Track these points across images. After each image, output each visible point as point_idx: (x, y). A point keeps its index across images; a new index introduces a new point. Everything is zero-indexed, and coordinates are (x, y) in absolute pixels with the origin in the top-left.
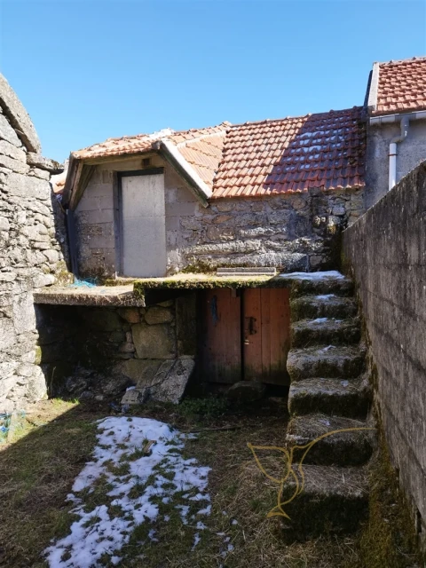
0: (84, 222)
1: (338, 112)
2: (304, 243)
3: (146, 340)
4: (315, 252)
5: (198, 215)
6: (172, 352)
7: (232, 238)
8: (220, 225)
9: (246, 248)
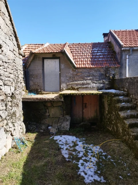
0: (31, 73)
1: (101, 43)
2: (104, 81)
3: (53, 112)
4: (106, 84)
5: (71, 72)
6: (62, 115)
7: (82, 80)
8: (79, 76)
9: (87, 83)
